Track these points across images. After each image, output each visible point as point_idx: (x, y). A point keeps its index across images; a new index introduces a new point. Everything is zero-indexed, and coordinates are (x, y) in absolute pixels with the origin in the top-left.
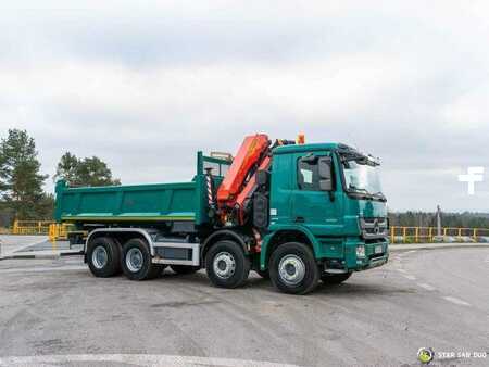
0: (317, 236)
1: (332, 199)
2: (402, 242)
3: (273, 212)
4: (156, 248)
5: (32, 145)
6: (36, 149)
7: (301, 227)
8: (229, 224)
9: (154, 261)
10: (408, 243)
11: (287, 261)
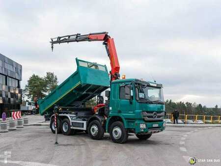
0: (126, 119)
1: (131, 103)
2: (210, 123)
3: (111, 108)
4: (72, 123)
5: (56, 79)
6: (57, 80)
7: (120, 115)
8: (97, 113)
9: (71, 128)
10: (213, 123)
11: (115, 129)
